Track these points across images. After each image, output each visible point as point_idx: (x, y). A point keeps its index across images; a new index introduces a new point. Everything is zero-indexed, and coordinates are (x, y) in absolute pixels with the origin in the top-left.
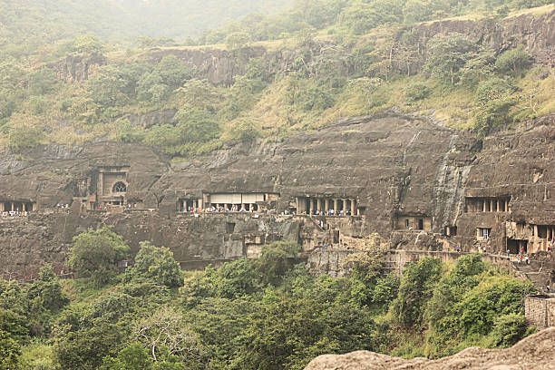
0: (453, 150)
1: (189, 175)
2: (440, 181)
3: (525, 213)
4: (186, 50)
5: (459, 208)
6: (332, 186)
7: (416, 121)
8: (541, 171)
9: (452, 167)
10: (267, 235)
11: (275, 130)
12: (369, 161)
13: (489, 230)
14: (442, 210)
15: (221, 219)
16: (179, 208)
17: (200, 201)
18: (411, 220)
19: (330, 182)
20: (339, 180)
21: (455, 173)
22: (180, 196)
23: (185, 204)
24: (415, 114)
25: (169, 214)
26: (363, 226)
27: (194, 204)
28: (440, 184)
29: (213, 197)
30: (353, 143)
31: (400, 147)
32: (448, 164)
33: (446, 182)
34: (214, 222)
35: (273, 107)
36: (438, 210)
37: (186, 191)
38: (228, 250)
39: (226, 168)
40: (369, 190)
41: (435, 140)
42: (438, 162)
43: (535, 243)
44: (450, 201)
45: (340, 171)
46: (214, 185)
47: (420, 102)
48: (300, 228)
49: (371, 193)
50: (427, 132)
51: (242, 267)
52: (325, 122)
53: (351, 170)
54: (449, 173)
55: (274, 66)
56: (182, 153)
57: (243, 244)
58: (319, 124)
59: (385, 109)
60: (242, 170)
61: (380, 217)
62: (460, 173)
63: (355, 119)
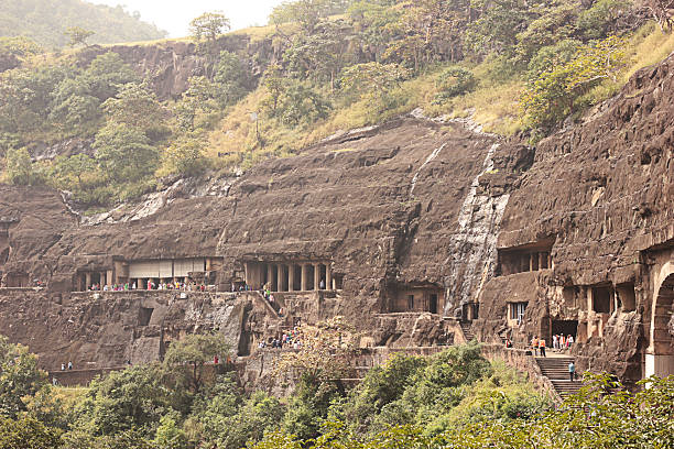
0: (489, 170)
1: (100, 233)
2: (463, 224)
3: (572, 265)
4: (137, 47)
5: (487, 269)
6: (297, 241)
7: (443, 128)
8: (603, 182)
9: (484, 198)
10: (196, 327)
11: (235, 157)
12: (356, 196)
13: (526, 304)
14: (461, 276)
15: (132, 302)
16: (79, 285)
17: (109, 274)
18: (418, 296)
19: (295, 235)
20: (309, 230)
21: (486, 210)
22: (79, 265)
23: (88, 280)
24: (445, 117)
25: (60, 296)
26: (336, 308)
27: (102, 279)
28: (462, 230)
29: (132, 267)
30: (341, 168)
31: (409, 170)
32: (479, 194)
33: (472, 225)
34: (122, 307)
35: (242, 123)
36: (455, 274)
37: (88, 258)
38: (137, 354)
39: (155, 220)
40: (350, 245)
41: (464, 156)
42: (462, 192)
43: (590, 324)
44: (474, 258)
45: (311, 216)
46: (134, 247)
47: (455, 100)
48: (246, 315)
49: (352, 250)
50: (454, 143)
51: (132, 380)
52: (311, 139)
53: (327, 213)
54: (477, 209)
55: (259, 63)
56: (101, 200)
57: (161, 342)
58: (299, 145)
59: (403, 114)
60: (175, 222)
61: (364, 290)
62: (494, 207)
63: (353, 132)
